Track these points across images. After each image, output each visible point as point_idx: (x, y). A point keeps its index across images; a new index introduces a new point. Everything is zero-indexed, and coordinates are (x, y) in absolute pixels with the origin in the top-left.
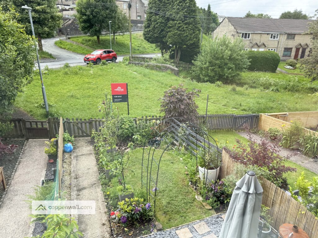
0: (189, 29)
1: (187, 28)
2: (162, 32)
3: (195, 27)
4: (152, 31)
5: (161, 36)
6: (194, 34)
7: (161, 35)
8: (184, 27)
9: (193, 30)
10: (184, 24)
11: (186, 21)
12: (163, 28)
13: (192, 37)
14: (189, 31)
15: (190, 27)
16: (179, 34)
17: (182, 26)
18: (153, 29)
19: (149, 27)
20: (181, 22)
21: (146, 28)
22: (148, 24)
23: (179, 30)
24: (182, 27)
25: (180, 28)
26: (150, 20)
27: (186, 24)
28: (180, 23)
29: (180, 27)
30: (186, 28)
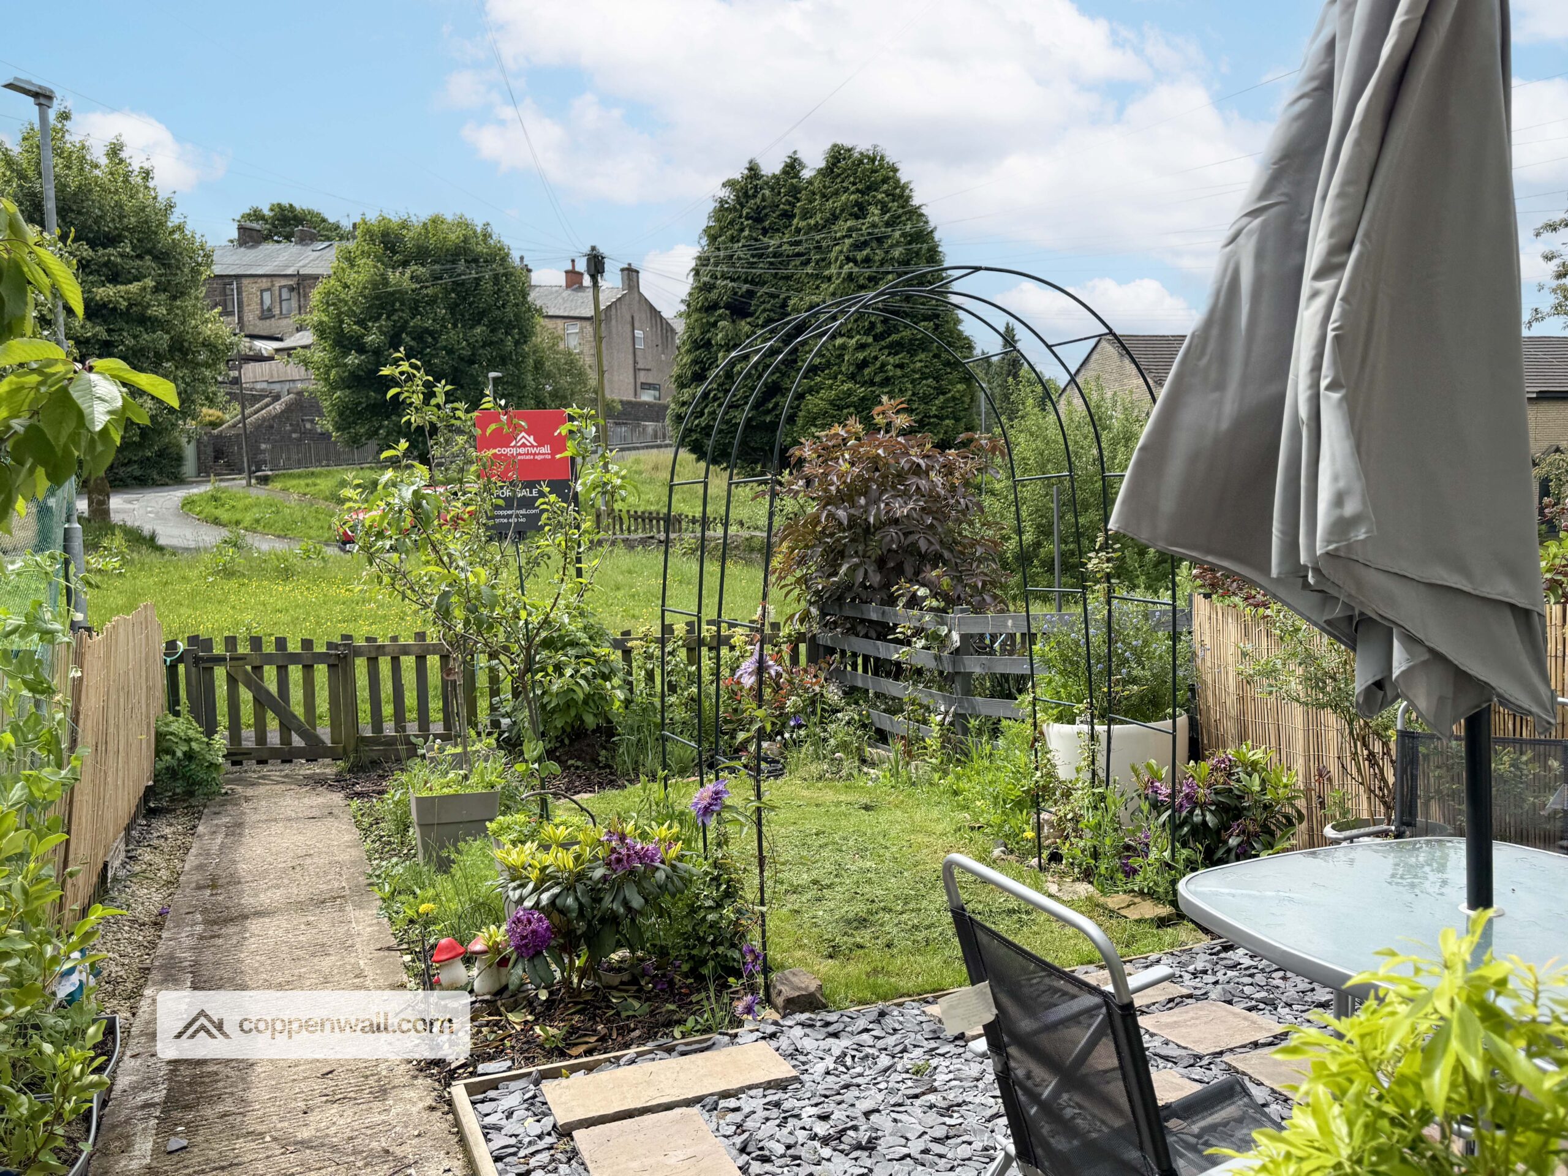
0: (914, 371)
1: (901, 366)
2: (773, 396)
3: (948, 364)
4: (715, 399)
5: (768, 419)
6: (942, 398)
7: (769, 412)
8: (883, 365)
9: (937, 379)
10: (886, 352)
11: (894, 337)
12: (774, 377)
13: (934, 411)
14: (913, 382)
15: (919, 365)
16: (863, 399)
17: (876, 358)
18: (723, 384)
19: (699, 377)
20: (870, 340)
21: (682, 386)
22: (695, 362)
23: (858, 378)
24: (878, 364)
25: (866, 371)
26: (708, 344)
27: (895, 348)
28: (862, 347)
29: (865, 363)
30: (896, 366)
